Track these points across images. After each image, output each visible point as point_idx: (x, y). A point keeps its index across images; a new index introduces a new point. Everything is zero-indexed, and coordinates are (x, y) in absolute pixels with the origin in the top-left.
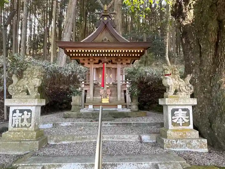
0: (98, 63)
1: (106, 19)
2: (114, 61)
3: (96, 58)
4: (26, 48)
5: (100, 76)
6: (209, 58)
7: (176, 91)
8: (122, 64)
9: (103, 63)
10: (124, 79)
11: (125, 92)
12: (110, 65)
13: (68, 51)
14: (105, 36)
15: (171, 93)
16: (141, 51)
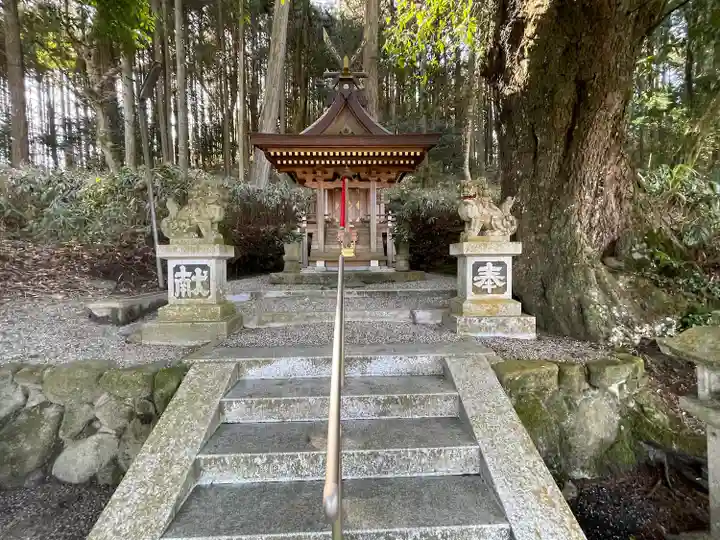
0: (333, 180)
1: (346, 86)
2: (363, 175)
3: (328, 169)
4: (189, 153)
5: (338, 205)
6: (551, 163)
7: (483, 230)
8: (379, 180)
9: (343, 180)
10: (383, 212)
11: (385, 236)
12: (356, 183)
13: (272, 154)
14: (345, 124)
15: (473, 232)
16: (418, 154)
